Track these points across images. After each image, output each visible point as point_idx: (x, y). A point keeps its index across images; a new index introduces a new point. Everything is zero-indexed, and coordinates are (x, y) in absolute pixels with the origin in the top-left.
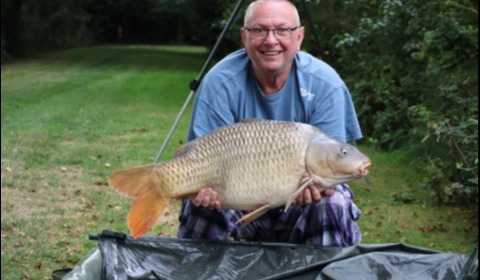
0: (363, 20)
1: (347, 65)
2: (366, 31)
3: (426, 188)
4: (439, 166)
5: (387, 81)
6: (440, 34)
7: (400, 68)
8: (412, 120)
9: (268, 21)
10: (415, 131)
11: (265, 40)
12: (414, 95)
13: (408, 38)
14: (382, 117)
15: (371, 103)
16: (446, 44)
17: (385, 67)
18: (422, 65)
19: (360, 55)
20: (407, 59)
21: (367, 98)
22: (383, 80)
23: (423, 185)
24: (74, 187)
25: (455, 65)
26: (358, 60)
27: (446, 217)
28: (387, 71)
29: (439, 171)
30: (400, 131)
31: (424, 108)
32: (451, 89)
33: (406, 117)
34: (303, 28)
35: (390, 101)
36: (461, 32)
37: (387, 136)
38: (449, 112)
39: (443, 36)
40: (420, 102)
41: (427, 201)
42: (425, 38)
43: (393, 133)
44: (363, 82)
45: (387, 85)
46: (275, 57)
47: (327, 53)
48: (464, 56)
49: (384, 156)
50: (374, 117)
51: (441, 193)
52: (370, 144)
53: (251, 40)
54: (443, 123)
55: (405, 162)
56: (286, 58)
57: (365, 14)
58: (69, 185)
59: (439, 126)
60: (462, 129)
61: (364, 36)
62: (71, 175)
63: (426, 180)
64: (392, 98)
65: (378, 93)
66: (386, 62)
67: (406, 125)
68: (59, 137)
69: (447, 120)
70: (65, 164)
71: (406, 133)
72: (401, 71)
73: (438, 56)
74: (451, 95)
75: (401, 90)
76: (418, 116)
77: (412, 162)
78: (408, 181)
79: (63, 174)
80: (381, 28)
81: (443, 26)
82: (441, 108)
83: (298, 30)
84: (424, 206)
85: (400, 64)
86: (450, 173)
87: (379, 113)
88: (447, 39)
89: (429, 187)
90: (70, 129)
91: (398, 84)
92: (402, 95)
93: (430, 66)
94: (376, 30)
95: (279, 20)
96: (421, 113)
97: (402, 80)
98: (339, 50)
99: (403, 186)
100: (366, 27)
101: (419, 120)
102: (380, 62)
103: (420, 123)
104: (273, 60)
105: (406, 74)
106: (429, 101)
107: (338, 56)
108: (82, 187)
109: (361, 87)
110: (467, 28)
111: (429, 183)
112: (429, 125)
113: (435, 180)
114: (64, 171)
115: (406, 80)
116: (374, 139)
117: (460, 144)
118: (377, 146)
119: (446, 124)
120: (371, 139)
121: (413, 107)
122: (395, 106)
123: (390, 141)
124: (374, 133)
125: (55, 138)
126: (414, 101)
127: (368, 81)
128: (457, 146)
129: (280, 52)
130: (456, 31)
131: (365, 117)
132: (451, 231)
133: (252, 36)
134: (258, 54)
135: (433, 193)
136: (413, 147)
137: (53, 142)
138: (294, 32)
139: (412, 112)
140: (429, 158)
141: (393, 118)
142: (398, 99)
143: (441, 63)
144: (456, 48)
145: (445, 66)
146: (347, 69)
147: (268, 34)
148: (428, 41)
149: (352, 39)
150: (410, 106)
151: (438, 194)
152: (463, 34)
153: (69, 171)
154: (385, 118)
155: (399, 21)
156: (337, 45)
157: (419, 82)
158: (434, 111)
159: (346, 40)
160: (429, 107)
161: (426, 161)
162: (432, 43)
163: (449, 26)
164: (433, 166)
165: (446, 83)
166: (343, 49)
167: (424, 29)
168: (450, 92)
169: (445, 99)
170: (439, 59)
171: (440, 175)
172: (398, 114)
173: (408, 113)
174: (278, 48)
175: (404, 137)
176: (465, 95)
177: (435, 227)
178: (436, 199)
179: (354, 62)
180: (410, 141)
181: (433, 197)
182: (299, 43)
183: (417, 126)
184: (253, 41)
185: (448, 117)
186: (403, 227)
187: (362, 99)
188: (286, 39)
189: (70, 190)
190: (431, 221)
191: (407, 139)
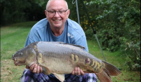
0: (105, 11)
1: (100, 25)
2: (106, 14)
3: (126, 65)
4: (130, 58)
5: (112, 29)
6: (129, 13)
7: (117, 25)
8: (121, 42)
9: (55, 8)
10: (122, 45)
11: (54, 16)
12: (121, 34)
13: (119, 16)
14: (111, 41)
15: (107, 37)
16: (131, 16)
17: (112, 25)
18: (123, 24)
19: (104, 22)
20: (119, 23)
21: (106, 35)
22: (111, 29)
23: (125, 64)
24: (7, 67)
25: (134, 24)
26: (104, 23)
27: (133, 75)
28: (113, 27)
29: (130, 59)
30: (117, 46)
31: (124, 38)
32: (133, 31)
33: (119, 41)
34: (69, 10)
35: (114, 36)
36: (136, 12)
37: (113, 47)
38: (133, 39)
39: (130, 13)
40: (123, 36)
41: (126, 69)
42: (124, 15)
43: (115, 47)
44: (105, 30)
45: (112, 31)
46: (58, 22)
47: (94, 22)
48: (137, 20)
49: (112, 54)
50: (108, 41)
51: (131, 67)
52: (107, 50)
53: (49, 15)
54: (131, 43)
55: (119, 56)
56: (63, 22)
57: (105, 9)
58: (6, 66)
59: (130, 44)
60: (138, 45)
61: (105, 16)
62: (7, 62)
63: (126, 62)
64: (114, 35)
65: (110, 33)
66: (112, 24)
67: (119, 44)
68: (7, 50)
69: (133, 42)
70: (6, 59)
71: (119, 46)
72: (117, 26)
73: (129, 20)
74: (133, 34)
75: (117, 32)
76: (122, 41)
77: (121, 56)
78: (120, 62)
79: (5, 62)
80: (110, 13)
81: (130, 10)
82: (130, 38)
83: (67, 11)
84: (125, 71)
85: (117, 24)
86: (134, 60)
87: (110, 40)
88: (132, 14)
89: (127, 64)
90: (11, 47)
91: (116, 30)
92: (118, 34)
93: (126, 24)
94: (109, 14)
95: (60, 7)
96: (123, 40)
97: (117, 29)
98: (97, 20)
99: (118, 64)
100: (106, 13)
101: (123, 42)
102: (110, 24)
103: (124, 43)
104: (58, 23)
105: (119, 27)
106: (126, 36)
107: (97, 23)
108: (10, 67)
109: (104, 32)
110: (138, 11)
111: (127, 63)
112: (126, 44)
113: (129, 62)
114: (5, 61)
115: (119, 29)
116: (108, 48)
117: (137, 50)
118: (110, 51)
119: (132, 43)
120: (107, 49)
121: (121, 38)
122: (115, 37)
123: (114, 49)
124: (109, 46)
125: (5, 50)
126: (121, 36)
127: (107, 30)
128: (136, 51)
129: (60, 20)
130: (135, 12)
131: (106, 42)
132: (135, 80)
133: (50, 14)
134: (52, 21)
135: (128, 67)
136: (121, 51)
137: (4, 52)
138: (66, 12)
139: (120, 39)
140: (127, 55)
141: (115, 41)
142: (116, 35)
143: (130, 22)
144: (135, 17)
145: (131, 24)
146: (100, 26)
147: (55, 13)
148: (125, 16)
149: (101, 16)
150: (120, 37)
151: (130, 67)
152: (137, 13)
153: (7, 61)
154: (112, 42)
155: (116, 10)
156: (97, 19)
157: (123, 30)
158: (128, 39)
159: (100, 17)
160: (126, 38)
161: (126, 55)
162: (127, 16)
163: (132, 10)
164: (128, 58)
165: (132, 29)
166: (99, 20)
167: (124, 12)
168: (133, 32)
169: (131, 35)
170: (129, 21)
171: (130, 60)
172: (116, 40)
173: (119, 40)
174: (60, 18)
175: (118, 47)
176: (138, 33)
177: (129, 79)
178: (129, 69)
179: (102, 24)
180: (120, 49)
181: (128, 68)
182: (68, 16)
183: (123, 44)
184: (50, 16)
185: (133, 41)
186: (118, 79)
187: (104, 35)
188: (63, 15)
189: (6, 68)
190: (128, 77)
191: (119, 48)
